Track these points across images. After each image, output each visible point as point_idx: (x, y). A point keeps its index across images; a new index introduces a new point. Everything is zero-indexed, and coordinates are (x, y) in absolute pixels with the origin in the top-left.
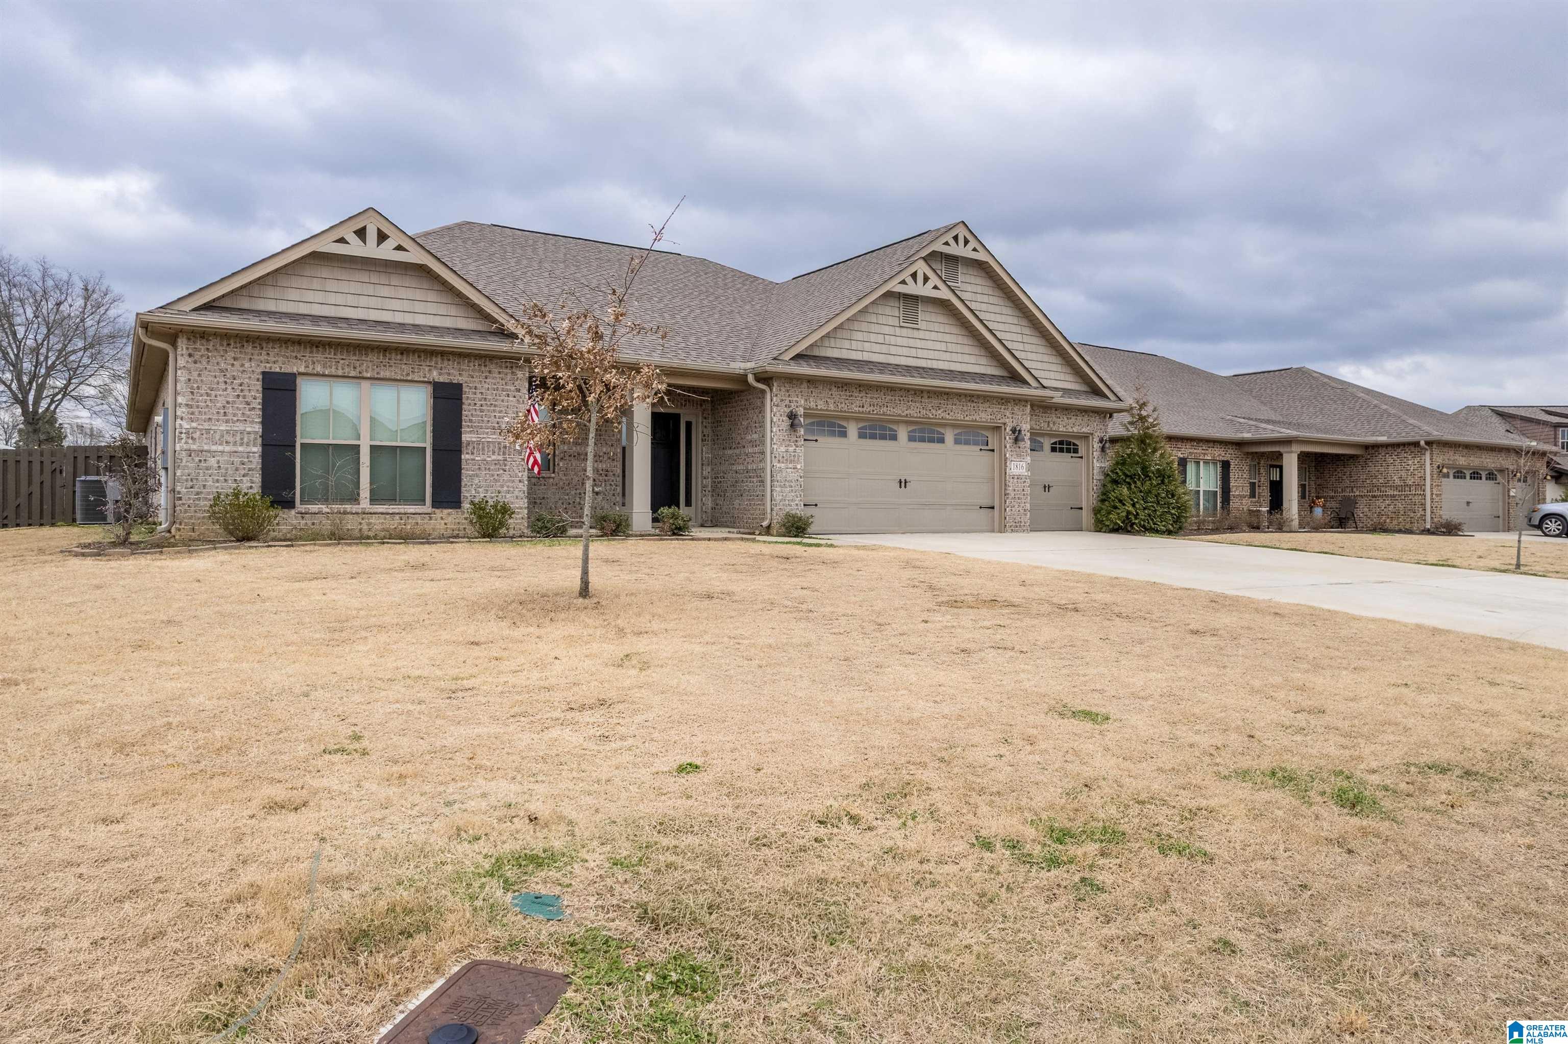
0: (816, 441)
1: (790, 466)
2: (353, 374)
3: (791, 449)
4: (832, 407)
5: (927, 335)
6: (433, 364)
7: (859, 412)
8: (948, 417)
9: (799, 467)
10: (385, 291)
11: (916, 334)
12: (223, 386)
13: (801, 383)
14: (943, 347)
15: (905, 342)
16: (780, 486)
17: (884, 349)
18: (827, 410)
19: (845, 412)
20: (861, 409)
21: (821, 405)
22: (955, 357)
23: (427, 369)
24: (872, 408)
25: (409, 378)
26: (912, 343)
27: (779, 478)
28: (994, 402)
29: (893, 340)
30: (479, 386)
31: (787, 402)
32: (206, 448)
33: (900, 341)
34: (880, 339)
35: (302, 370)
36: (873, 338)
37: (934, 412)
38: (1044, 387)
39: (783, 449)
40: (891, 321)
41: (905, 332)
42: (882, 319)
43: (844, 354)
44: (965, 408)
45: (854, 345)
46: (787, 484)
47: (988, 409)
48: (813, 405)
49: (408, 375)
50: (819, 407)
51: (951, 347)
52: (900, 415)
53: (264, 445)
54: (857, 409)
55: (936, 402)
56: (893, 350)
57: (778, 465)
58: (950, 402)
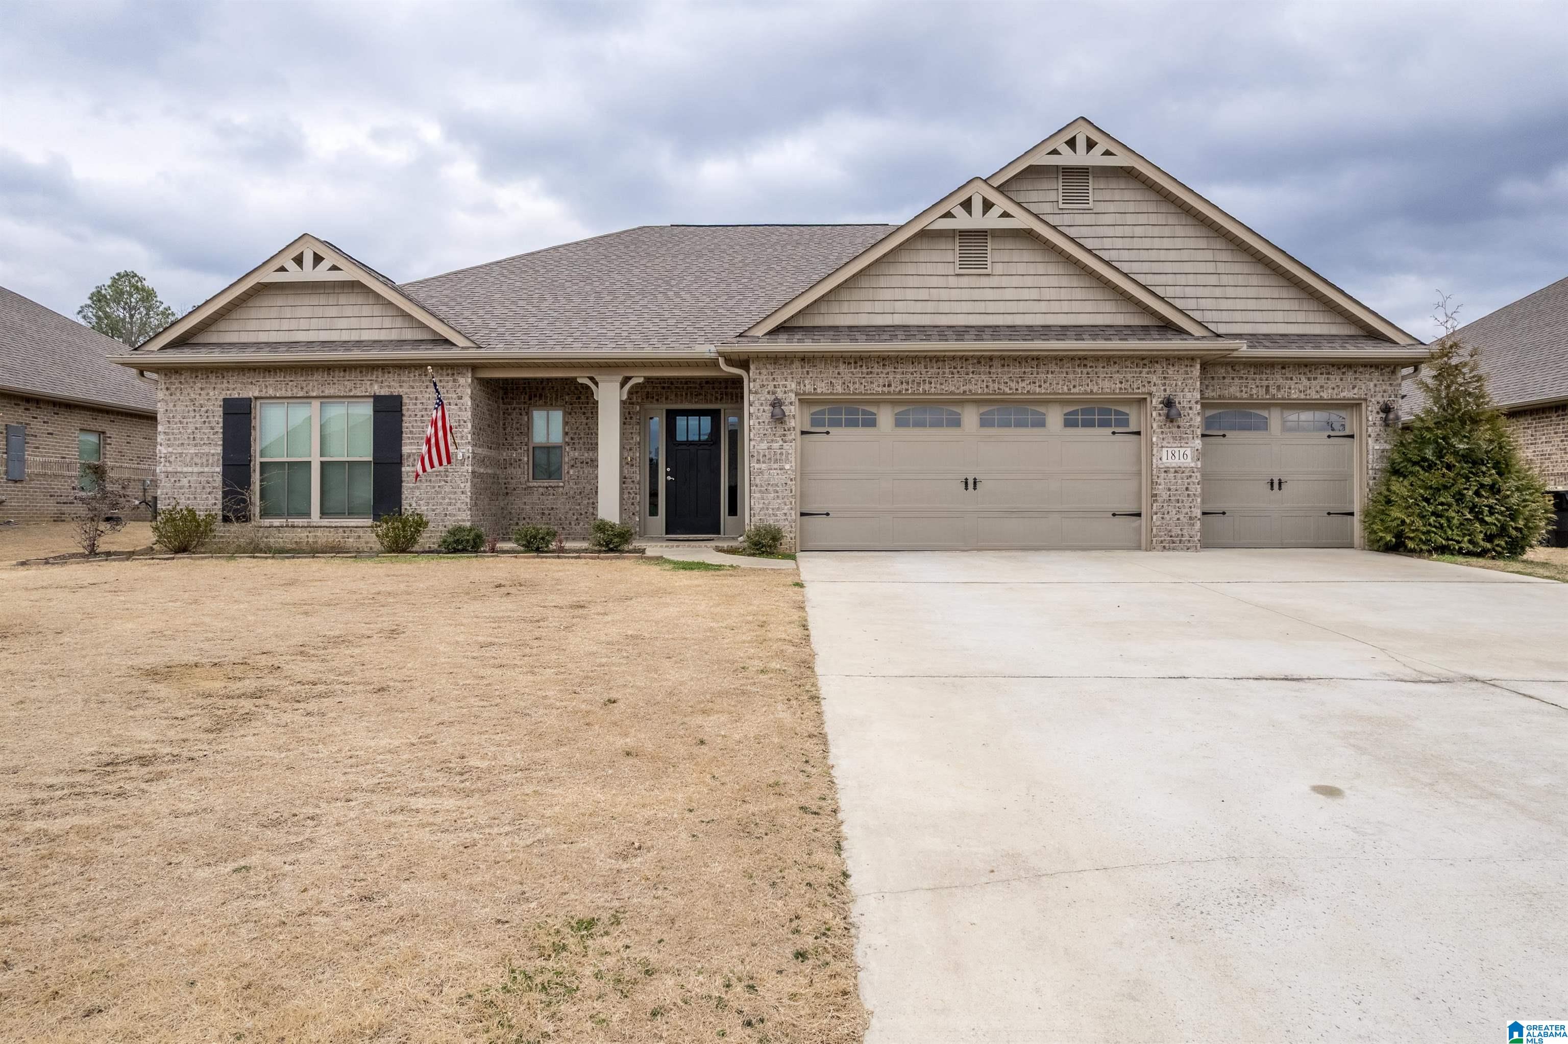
0: (828, 433)
1: (776, 466)
3: (775, 446)
5: (1005, 282)
6: (374, 378)
9: (787, 467)
11: (984, 282)
12: (192, 414)
13: (792, 362)
14: (1034, 294)
15: (965, 294)
16: (760, 491)
17: (930, 307)
21: (822, 387)
23: (369, 383)
25: (352, 394)
26: (977, 294)
27: (758, 482)
29: (944, 294)
30: (420, 396)
31: (771, 388)
33: (955, 294)
34: (923, 294)
36: (910, 294)
38: (1219, 336)
40: (941, 269)
41: (964, 281)
42: (923, 268)
48: (809, 388)
50: (819, 391)
53: (224, 465)
56: (944, 307)
57: (757, 466)
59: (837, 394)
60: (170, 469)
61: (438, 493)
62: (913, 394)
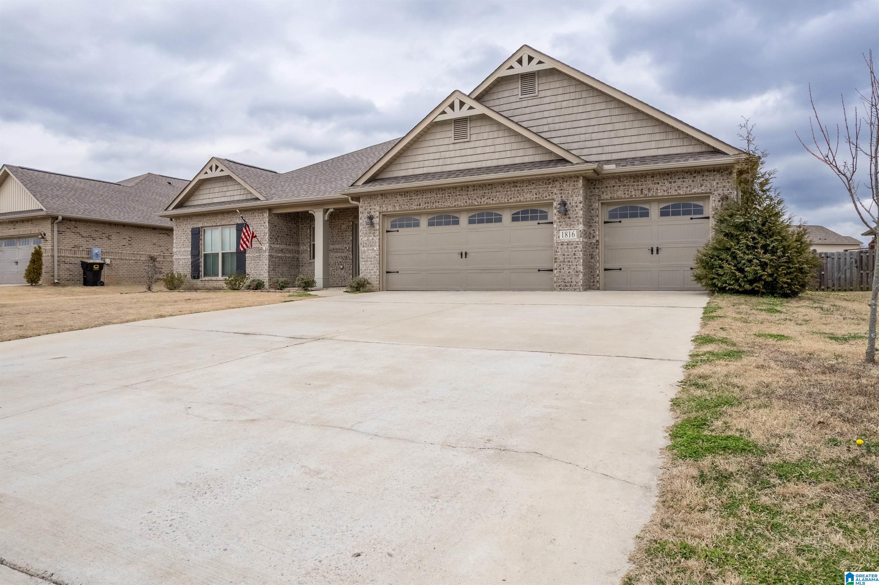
0: (398, 231)
1: (371, 248)
2: (215, 225)
3: (370, 238)
4: (397, 208)
5: (478, 144)
6: (237, 216)
7: (417, 209)
8: (491, 202)
9: (375, 249)
10: (225, 189)
11: (467, 145)
12: (183, 235)
13: (378, 197)
14: (492, 149)
15: (458, 153)
16: (365, 261)
17: (441, 162)
18: (394, 211)
19: (407, 210)
20: (418, 207)
21: (390, 208)
22: (503, 155)
23: (235, 218)
24: (427, 205)
25: (230, 224)
26: (463, 153)
27: (363, 257)
28: (540, 183)
29: (447, 154)
30: (251, 223)
31: (369, 210)
32: (179, 258)
33: (452, 154)
34: (437, 156)
35: (201, 225)
36: (432, 156)
37: (479, 200)
38: (587, 162)
39: (365, 239)
40: (447, 141)
41: (457, 146)
42: (437, 142)
43: (410, 172)
44: (509, 193)
45: (416, 165)
46: (368, 260)
47: (533, 191)
48: (385, 209)
49: (230, 222)
50: (389, 210)
51: (499, 148)
52: (449, 207)
53: (192, 255)
54: (415, 207)
55: (481, 192)
56: (448, 161)
57: (363, 249)
58: (494, 190)
59: (397, 211)
60: (177, 258)
61: (258, 265)
62: (431, 208)
